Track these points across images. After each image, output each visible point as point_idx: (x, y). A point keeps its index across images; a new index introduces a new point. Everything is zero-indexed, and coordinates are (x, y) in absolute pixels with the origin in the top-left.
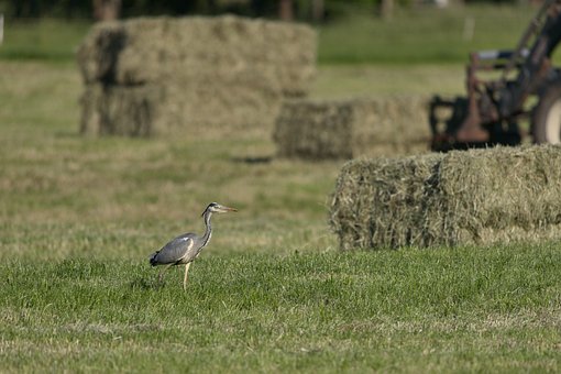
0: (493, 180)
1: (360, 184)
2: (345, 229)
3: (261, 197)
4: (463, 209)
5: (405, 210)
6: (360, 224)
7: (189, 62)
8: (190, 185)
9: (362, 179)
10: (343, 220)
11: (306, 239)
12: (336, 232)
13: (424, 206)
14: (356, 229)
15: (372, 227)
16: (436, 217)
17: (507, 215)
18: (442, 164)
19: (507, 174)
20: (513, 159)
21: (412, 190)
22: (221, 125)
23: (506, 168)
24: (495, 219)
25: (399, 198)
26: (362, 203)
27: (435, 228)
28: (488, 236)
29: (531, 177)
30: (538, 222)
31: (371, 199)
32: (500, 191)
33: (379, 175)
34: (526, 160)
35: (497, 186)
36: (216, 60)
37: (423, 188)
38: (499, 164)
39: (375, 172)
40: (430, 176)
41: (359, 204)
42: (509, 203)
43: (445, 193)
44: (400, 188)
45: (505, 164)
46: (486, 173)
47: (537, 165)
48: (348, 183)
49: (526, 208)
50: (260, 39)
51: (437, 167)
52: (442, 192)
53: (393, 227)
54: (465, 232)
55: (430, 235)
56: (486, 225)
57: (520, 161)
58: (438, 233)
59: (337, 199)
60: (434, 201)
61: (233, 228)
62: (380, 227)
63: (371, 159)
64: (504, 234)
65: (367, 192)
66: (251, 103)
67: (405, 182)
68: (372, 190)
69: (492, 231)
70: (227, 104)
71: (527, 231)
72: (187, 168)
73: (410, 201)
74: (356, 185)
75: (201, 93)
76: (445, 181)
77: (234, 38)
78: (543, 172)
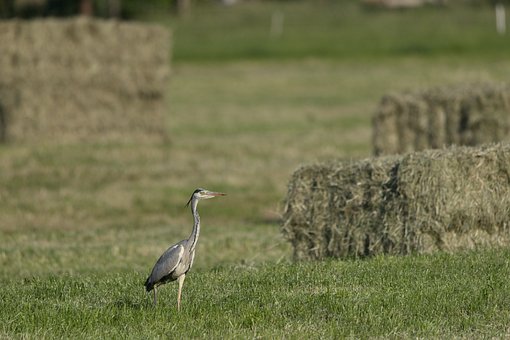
0: (455, 182)
1: (313, 190)
2: (298, 237)
3: (139, 202)
4: (424, 212)
5: (362, 216)
6: (314, 232)
7: (43, 65)
8: (64, 192)
9: (315, 184)
10: (296, 228)
11: (228, 246)
12: (290, 240)
13: (383, 211)
14: (311, 237)
15: (328, 234)
16: (395, 222)
17: (470, 218)
18: (401, 166)
19: (469, 175)
20: (474, 160)
21: (369, 194)
22: (77, 129)
23: (467, 169)
24: (458, 223)
25: (356, 203)
26: (316, 209)
27: (395, 234)
28: (451, 241)
29: (494, 178)
30: (502, 225)
31: (326, 205)
32: (462, 193)
33: (333, 181)
34: (488, 160)
35: (459, 188)
36: (70, 63)
37: (380, 192)
38: (460, 166)
39: (329, 177)
40: (389, 179)
41: (313, 210)
42: (471, 206)
43: (405, 197)
44: (356, 193)
45: (467, 165)
46: (447, 175)
47: (500, 165)
48: (301, 189)
49: (489, 211)
50: (113, 40)
51: (395, 170)
52: (402, 196)
53: (350, 233)
54: (428, 237)
55: (390, 241)
56: (449, 230)
57: (482, 162)
58: (398, 239)
59: (290, 206)
60: (393, 205)
61: (148, 237)
62: (336, 235)
63: (323, 164)
64: (468, 237)
65: (320, 198)
66: (107, 105)
67: (362, 186)
68: (326, 195)
69: (455, 235)
70: (82, 107)
71: (491, 234)
72: (57, 174)
73: (367, 206)
74: (309, 191)
75: (55, 97)
76: (404, 184)
77: (87, 40)
78: (506, 172)
